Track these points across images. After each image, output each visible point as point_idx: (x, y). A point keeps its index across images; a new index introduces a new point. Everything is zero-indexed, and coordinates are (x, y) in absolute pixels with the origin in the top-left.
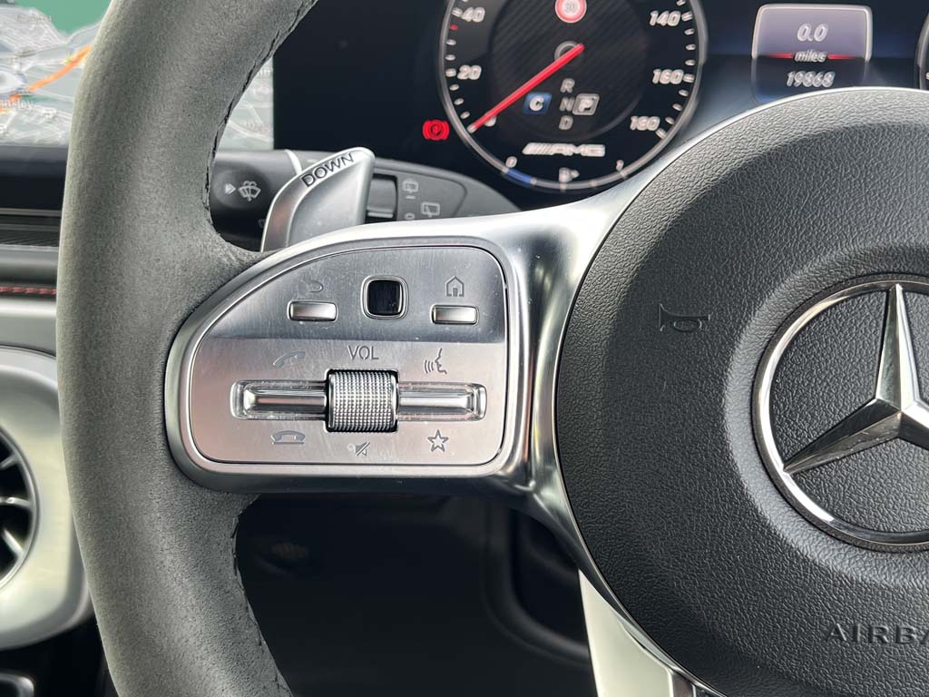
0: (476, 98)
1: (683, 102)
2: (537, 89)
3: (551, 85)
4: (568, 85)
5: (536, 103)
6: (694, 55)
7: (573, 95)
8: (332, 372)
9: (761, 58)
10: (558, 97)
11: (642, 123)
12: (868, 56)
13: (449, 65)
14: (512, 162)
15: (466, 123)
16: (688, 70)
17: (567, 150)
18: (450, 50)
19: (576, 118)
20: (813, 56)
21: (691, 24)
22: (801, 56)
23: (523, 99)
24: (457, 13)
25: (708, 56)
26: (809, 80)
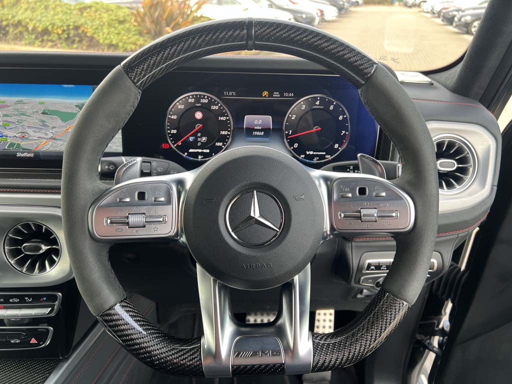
0: (175, 138)
1: (228, 139)
2: (191, 136)
3: (195, 135)
4: (199, 135)
5: (191, 139)
6: (230, 127)
7: (201, 137)
8: (129, 214)
9: (246, 128)
10: (197, 137)
11: (219, 144)
12: (271, 128)
13: (168, 130)
14: (186, 154)
15: (173, 144)
16: (229, 131)
17: (200, 151)
18: (168, 126)
19: (201, 143)
20: (258, 128)
21: (229, 120)
22: (255, 128)
23: (188, 138)
24: (170, 116)
25: (234, 128)
26: (258, 133)
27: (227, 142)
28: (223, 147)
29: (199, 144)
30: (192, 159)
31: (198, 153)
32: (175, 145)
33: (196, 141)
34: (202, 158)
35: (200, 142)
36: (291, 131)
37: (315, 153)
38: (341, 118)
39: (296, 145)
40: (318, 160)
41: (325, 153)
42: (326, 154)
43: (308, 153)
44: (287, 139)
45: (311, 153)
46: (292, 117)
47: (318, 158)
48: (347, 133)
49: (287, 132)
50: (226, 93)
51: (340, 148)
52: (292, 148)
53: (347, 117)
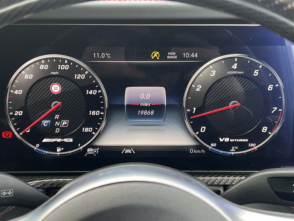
0: (21, 122)
1: (101, 122)
2: (45, 119)
3: (51, 117)
4: (57, 117)
5: (45, 123)
6: (103, 105)
7: (59, 120)
9: (127, 105)
10: (53, 121)
11: (87, 130)
12: (165, 104)
13: (10, 111)
14: (38, 145)
15: (19, 132)
16: (101, 111)
17: (59, 140)
18: (10, 105)
19: (61, 128)
20: (146, 105)
21: (101, 94)
22: (142, 104)
23: (40, 122)
24: (12, 91)
25: (109, 105)
26: (146, 112)
27: (99, 127)
28: (94, 133)
29: (57, 130)
30: (47, 152)
31: (57, 144)
32: (21, 134)
33: (52, 126)
34: (62, 151)
35: (59, 127)
36: (195, 109)
37: (231, 140)
38: (270, 88)
39: (203, 129)
40: (236, 151)
41: (247, 140)
42: (250, 142)
43: (221, 140)
44: (190, 120)
45: (227, 140)
46: (196, 88)
47: (237, 148)
48: (280, 110)
49: (189, 110)
50: (96, 55)
51: (270, 133)
52: (197, 133)
53: (279, 87)
